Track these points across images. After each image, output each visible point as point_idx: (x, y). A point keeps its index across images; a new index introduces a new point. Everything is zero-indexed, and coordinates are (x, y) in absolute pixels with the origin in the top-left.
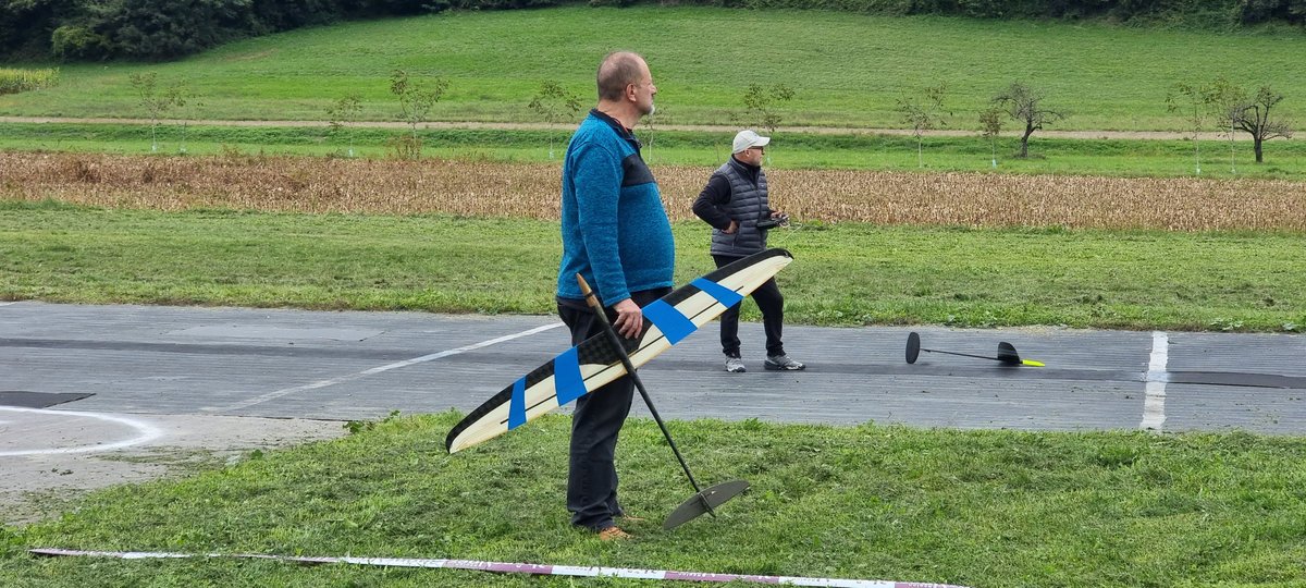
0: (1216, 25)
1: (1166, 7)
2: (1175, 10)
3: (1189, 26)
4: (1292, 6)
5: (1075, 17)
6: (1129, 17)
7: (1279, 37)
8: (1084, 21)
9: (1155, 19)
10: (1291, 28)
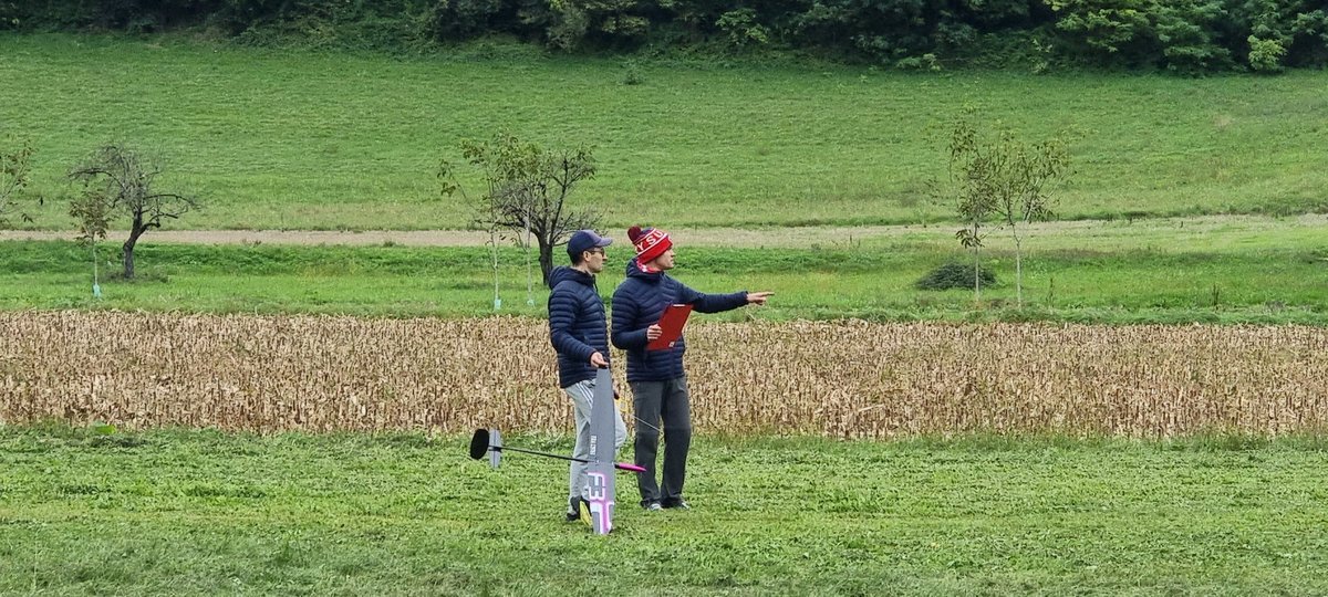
0: (393, 42)
1: (306, 11)
2: (322, 15)
3: (346, 44)
4: (524, 9)
5: (148, 29)
6: (244, 28)
7: (503, 64)
8: (163, 36)
9: (287, 31)
10: (522, 48)
